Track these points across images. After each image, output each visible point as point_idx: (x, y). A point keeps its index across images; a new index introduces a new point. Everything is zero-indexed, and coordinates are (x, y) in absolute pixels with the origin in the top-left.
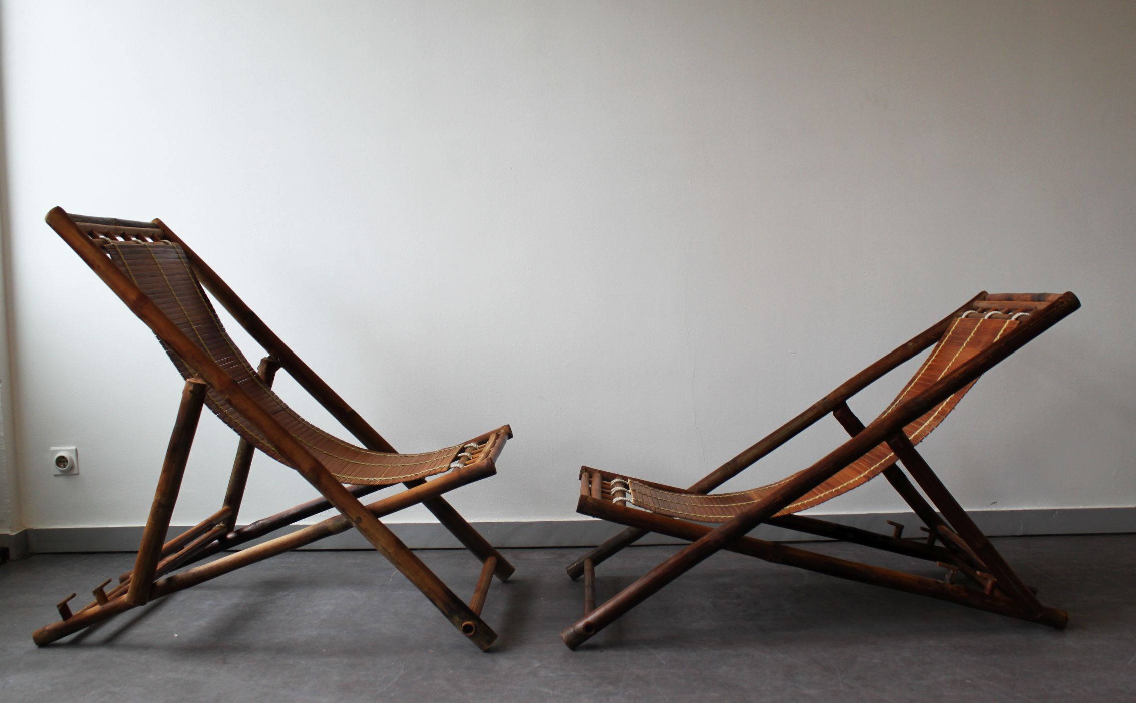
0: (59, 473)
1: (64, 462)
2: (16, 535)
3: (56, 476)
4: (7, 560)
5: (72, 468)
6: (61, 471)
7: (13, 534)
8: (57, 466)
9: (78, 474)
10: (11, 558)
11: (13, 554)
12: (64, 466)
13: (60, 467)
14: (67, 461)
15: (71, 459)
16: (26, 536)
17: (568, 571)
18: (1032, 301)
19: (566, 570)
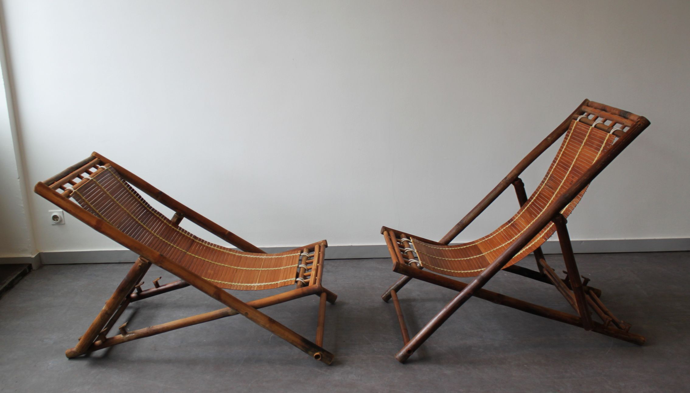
0: (54, 224)
1: (56, 218)
2: (35, 257)
3: (53, 225)
4: (32, 270)
5: (61, 221)
6: (55, 223)
7: (33, 256)
8: (53, 220)
9: (64, 224)
10: (33, 269)
11: (34, 267)
12: (57, 220)
13: (55, 221)
14: (58, 218)
15: (61, 217)
16: (40, 256)
17: (383, 298)
18: (620, 115)
19: (381, 298)
